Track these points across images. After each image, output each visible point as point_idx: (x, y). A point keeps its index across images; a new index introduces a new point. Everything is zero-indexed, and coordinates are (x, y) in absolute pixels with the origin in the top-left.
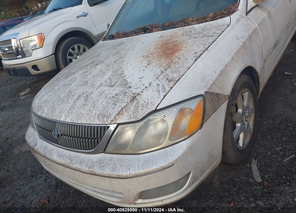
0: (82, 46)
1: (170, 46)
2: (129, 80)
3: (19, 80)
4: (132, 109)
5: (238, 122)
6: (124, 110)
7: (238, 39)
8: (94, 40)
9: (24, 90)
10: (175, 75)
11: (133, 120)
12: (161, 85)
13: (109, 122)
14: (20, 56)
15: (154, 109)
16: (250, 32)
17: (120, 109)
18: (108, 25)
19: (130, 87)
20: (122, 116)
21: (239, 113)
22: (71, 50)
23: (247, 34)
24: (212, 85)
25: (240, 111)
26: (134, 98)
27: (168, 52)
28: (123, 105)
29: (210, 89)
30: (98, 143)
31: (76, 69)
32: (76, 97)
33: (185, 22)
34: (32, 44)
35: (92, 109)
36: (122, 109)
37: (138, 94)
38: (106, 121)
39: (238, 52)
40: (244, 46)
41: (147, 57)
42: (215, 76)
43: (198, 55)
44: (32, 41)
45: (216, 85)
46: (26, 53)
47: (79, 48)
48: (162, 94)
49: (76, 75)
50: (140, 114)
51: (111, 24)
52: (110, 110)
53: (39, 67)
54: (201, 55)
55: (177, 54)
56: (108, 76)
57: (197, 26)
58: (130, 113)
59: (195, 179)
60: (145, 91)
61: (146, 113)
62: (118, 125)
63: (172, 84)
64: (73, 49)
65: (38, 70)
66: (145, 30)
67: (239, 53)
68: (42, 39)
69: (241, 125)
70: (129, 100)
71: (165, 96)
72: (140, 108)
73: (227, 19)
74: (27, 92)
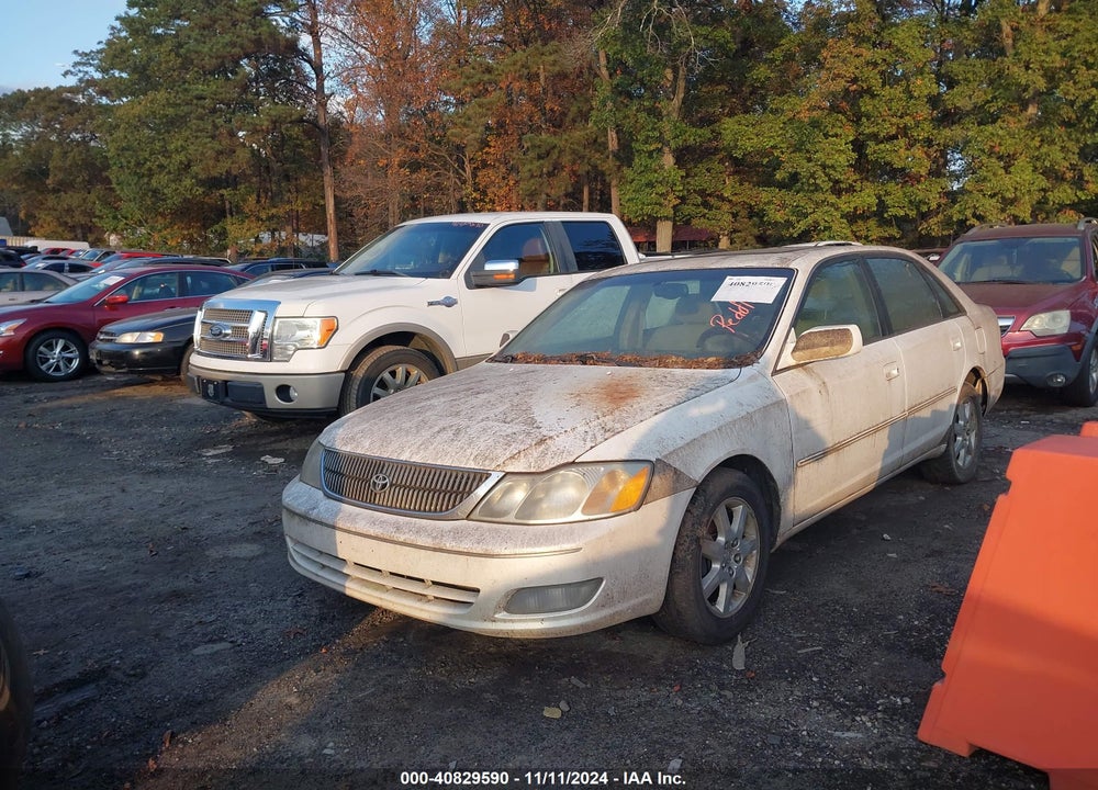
0: (415, 372)
1: (622, 389)
2: (538, 419)
3: (196, 420)
4: (535, 455)
5: (717, 560)
6: (522, 455)
7: (742, 405)
8: (449, 366)
9: (214, 446)
10: (618, 425)
11: (533, 470)
12: (590, 433)
13: (493, 467)
14: (257, 356)
15: (571, 460)
16: (769, 402)
17: (516, 451)
18: (506, 337)
19: (539, 428)
20: (516, 463)
21: (719, 544)
22: (386, 375)
23: (760, 403)
24: (671, 453)
25: (721, 539)
26: (542, 441)
27: (616, 395)
28: (522, 447)
29: (666, 457)
30: (454, 506)
31: (431, 394)
32: (437, 429)
33: (662, 362)
34: (300, 334)
35: (466, 447)
36: (519, 452)
37: (551, 438)
38: (487, 466)
39: (734, 422)
40: (749, 417)
41: (578, 395)
42: (680, 443)
43: (662, 408)
44: (303, 327)
45: (677, 455)
46: (276, 350)
47: (408, 374)
48: (589, 445)
49: (435, 402)
50: (547, 463)
51: (511, 337)
52: (499, 451)
53: (293, 394)
54: (667, 409)
55: (629, 401)
56: (501, 409)
57: (678, 372)
58: (531, 460)
59: (607, 601)
60: (563, 437)
61: (557, 464)
62: (507, 473)
63: (607, 435)
64: (393, 374)
65: (289, 400)
66: (584, 360)
67: (734, 425)
68: (331, 329)
69: (723, 568)
70: (534, 443)
71: (592, 447)
72: (549, 456)
73: (734, 372)
74: (222, 451)
